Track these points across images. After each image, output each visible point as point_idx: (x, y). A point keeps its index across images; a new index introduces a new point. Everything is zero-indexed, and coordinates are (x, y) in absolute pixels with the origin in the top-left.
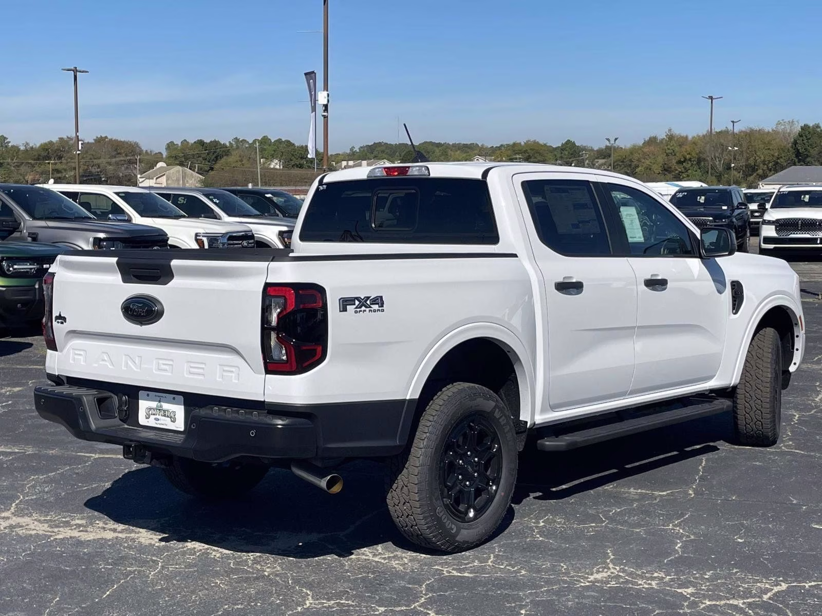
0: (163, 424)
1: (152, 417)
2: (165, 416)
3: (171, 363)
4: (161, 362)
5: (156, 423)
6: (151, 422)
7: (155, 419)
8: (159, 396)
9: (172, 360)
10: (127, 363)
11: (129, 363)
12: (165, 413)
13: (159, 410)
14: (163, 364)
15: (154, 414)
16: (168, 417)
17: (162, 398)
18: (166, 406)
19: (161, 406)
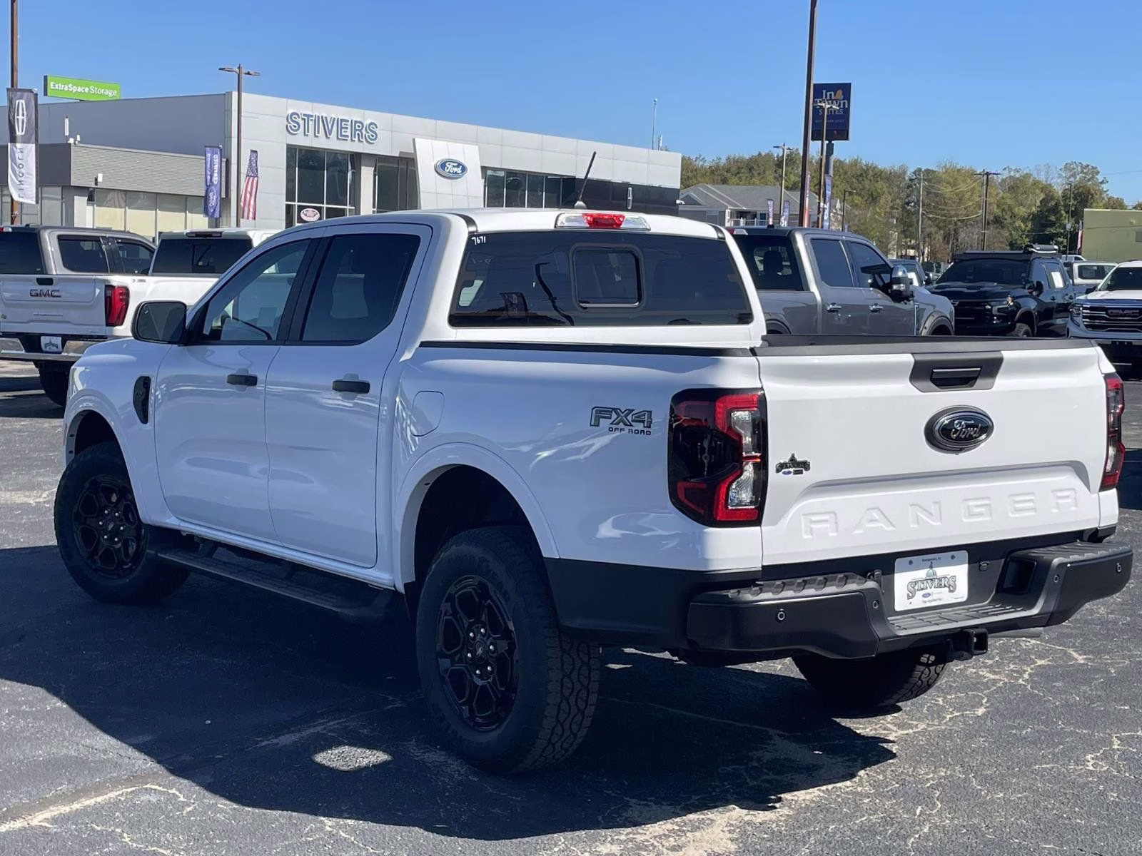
0: (935, 600)
1: (919, 594)
2: (940, 586)
3: (987, 502)
4: (971, 503)
5: (925, 602)
6: (918, 602)
7: (923, 596)
8: (929, 560)
9: (989, 498)
10: (917, 516)
11: (921, 515)
12: (941, 583)
13: (932, 580)
14: (977, 506)
15: (922, 589)
16: (945, 586)
17: (933, 561)
18: (941, 571)
19: (934, 574)
